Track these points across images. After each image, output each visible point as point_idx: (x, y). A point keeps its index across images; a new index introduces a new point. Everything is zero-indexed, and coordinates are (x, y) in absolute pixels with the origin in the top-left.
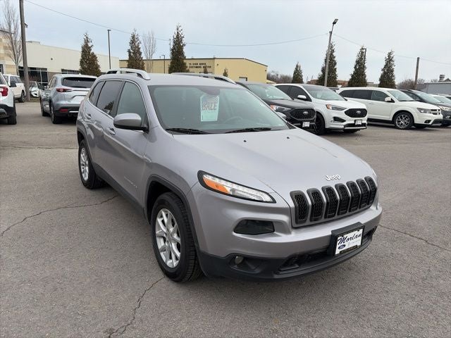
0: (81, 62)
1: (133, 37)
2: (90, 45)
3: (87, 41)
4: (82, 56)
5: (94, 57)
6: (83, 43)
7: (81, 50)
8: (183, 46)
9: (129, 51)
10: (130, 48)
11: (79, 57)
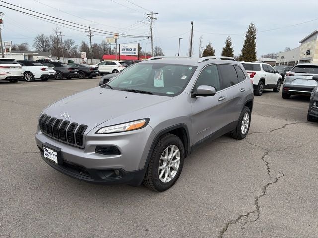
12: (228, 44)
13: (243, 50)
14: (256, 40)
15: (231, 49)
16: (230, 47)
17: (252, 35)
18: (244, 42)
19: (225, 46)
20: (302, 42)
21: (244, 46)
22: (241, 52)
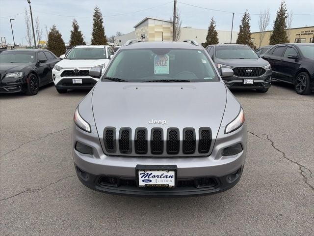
0: (207, 37)
1: (245, 16)
2: (214, 26)
3: (212, 23)
4: (208, 34)
5: (216, 33)
6: (209, 25)
7: (208, 29)
8: (285, 18)
9: (241, 27)
10: (242, 23)
11: (206, 34)
12: (76, 28)
13: (93, 34)
14: (103, 24)
15: (80, 33)
16: (79, 30)
17: (99, 18)
18: (93, 26)
19: (72, 29)
20: (136, 27)
21: (94, 30)
22: (92, 36)
